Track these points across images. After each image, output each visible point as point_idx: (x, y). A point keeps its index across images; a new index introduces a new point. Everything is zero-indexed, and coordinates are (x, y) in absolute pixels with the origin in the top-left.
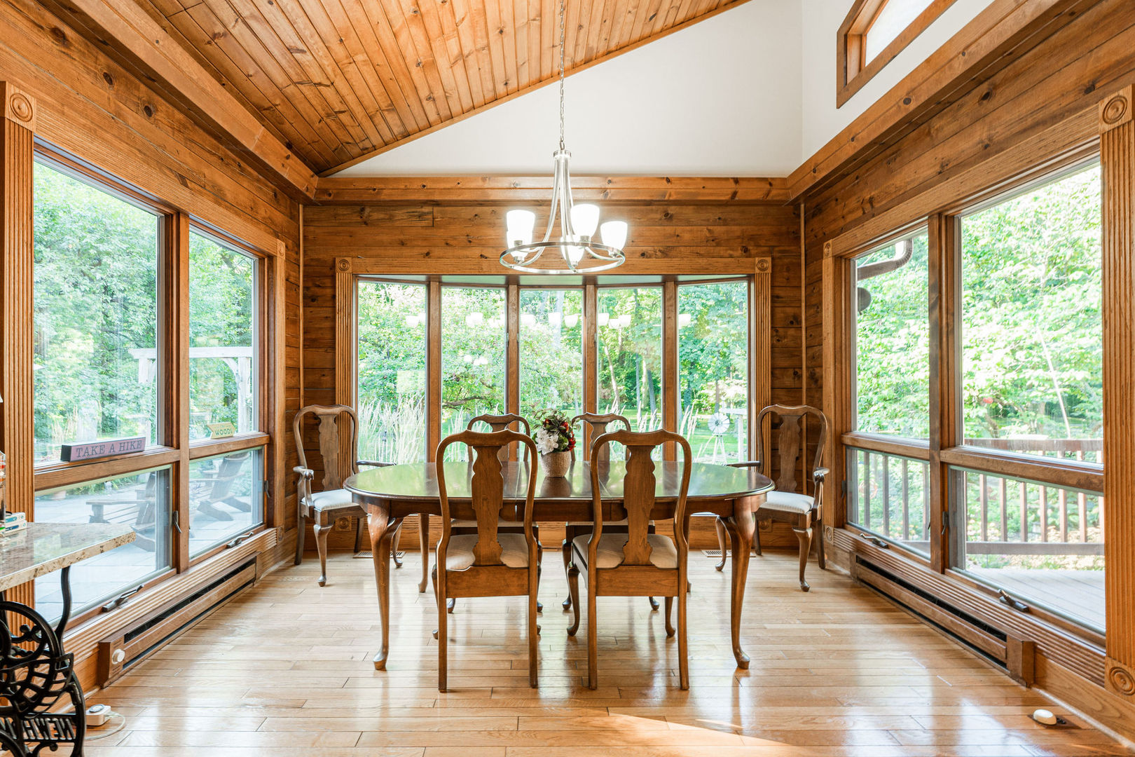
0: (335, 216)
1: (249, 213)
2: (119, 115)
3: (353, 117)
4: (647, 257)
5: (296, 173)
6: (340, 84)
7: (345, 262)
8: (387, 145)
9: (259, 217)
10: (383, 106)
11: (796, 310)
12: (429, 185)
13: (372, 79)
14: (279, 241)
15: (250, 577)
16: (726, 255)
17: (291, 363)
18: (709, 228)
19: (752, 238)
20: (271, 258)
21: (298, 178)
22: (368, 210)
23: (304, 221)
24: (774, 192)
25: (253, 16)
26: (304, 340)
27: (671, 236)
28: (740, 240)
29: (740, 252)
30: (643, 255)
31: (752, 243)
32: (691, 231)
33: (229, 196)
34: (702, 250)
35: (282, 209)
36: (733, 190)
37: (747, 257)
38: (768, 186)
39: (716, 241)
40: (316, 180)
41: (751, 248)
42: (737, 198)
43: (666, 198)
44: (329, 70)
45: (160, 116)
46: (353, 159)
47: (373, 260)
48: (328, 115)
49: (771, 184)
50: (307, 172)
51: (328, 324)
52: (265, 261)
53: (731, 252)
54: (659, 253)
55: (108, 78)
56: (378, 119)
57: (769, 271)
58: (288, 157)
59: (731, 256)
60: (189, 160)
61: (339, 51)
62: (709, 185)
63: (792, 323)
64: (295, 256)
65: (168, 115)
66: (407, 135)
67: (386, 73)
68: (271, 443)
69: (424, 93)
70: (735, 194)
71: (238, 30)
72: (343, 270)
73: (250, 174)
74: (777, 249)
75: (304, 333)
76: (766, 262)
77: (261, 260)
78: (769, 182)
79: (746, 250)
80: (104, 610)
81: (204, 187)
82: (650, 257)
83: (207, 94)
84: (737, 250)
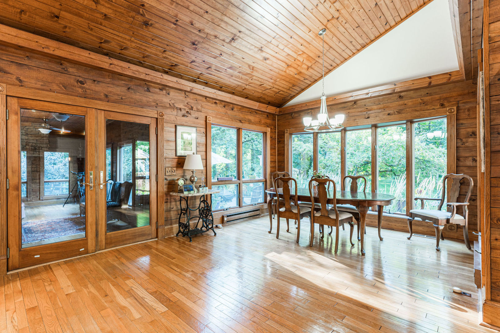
0: (285, 117)
1: (259, 123)
2: (226, 113)
3: (283, 91)
4: (391, 115)
5: (271, 109)
6: (275, 86)
7: (287, 130)
8: (298, 94)
9: (262, 123)
10: (291, 86)
11: (474, 129)
12: (307, 104)
13: (284, 82)
14: (268, 128)
15: (258, 214)
16: (431, 108)
17: (273, 160)
18: (422, 98)
19: (446, 99)
20: (266, 133)
21: (271, 111)
22: (293, 114)
23: (277, 120)
24: (453, 78)
25: (249, 83)
26: (278, 154)
27: (402, 105)
28: (439, 101)
29: (439, 106)
30: (389, 114)
31: (446, 101)
32: (411, 101)
33: (253, 121)
34: (418, 108)
35: (270, 119)
36: (429, 82)
37: (443, 108)
38: (449, 76)
39: (425, 103)
40: (278, 109)
41: (445, 104)
42: (432, 84)
43: (396, 91)
44: (271, 85)
45: (235, 109)
46: (289, 100)
47: (294, 129)
48: (276, 94)
49: (450, 75)
50: (274, 108)
51: (283, 149)
52: (265, 134)
53: (433, 107)
54: (396, 113)
55: (224, 106)
56: (291, 89)
57: (455, 113)
58: (267, 107)
59: (434, 109)
60: (242, 116)
61: (272, 81)
62: (415, 82)
63: (471, 135)
64: (274, 130)
65: (237, 108)
66: (303, 90)
67: (288, 80)
68: (266, 181)
69: (302, 79)
70: (430, 83)
71: (247, 87)
72: (287, 133)
73: (259, 113)
74: (461, 102)
75: (278, 151)
76: (453, 109)
77: (264, 134)
78: (450, 74)
79: (442, 105)
80: (224, 210)
81: (246, 121)
82: (392, 115)
83: (243, 102)
84: (437, 106)
